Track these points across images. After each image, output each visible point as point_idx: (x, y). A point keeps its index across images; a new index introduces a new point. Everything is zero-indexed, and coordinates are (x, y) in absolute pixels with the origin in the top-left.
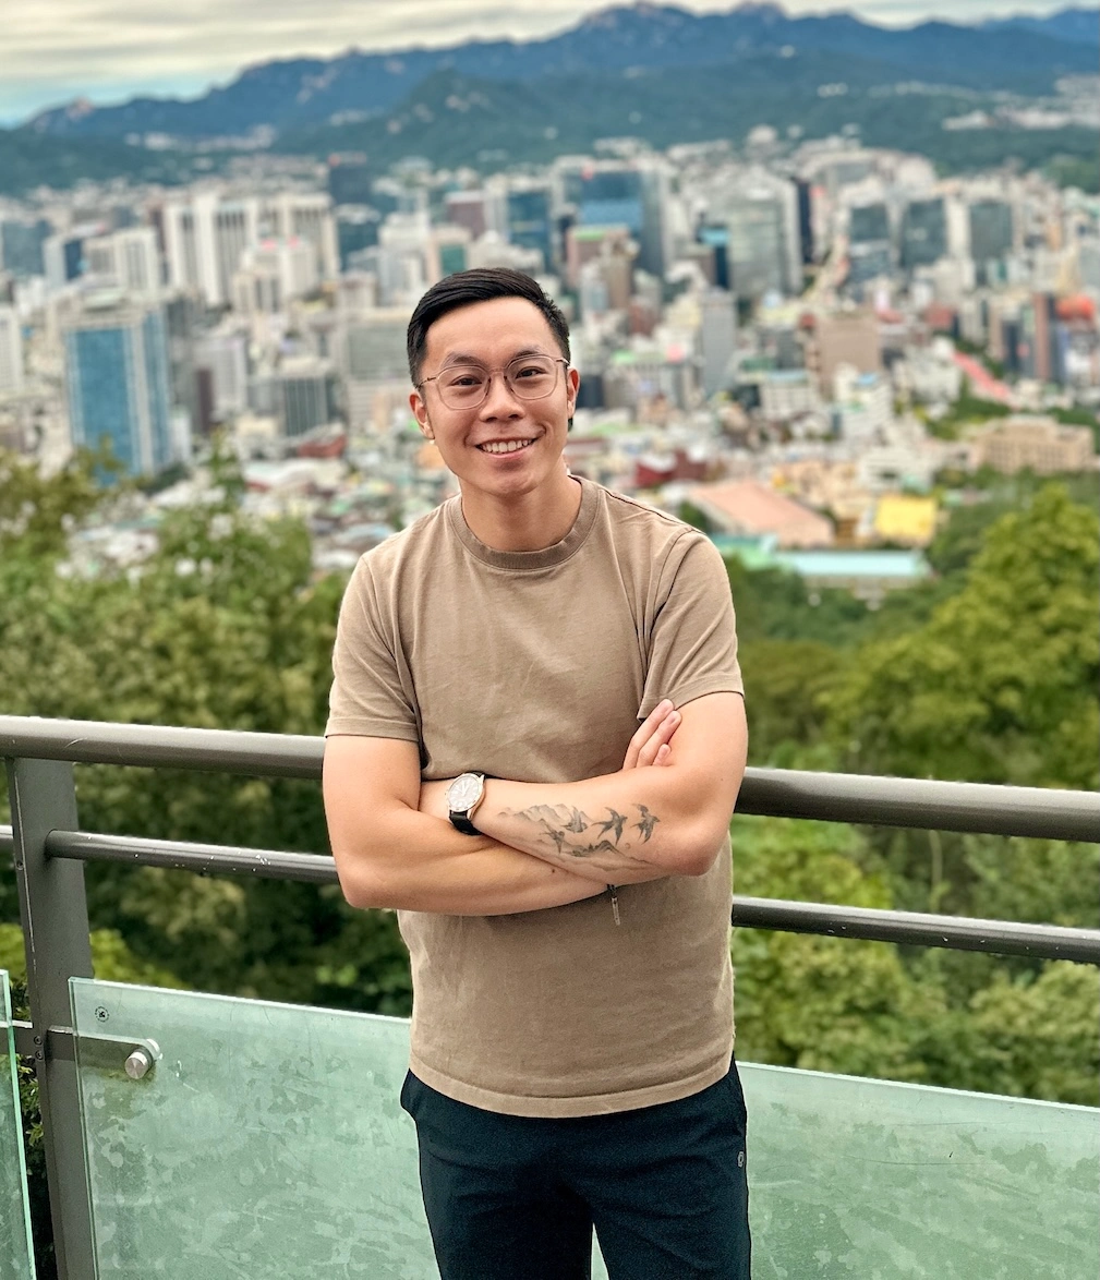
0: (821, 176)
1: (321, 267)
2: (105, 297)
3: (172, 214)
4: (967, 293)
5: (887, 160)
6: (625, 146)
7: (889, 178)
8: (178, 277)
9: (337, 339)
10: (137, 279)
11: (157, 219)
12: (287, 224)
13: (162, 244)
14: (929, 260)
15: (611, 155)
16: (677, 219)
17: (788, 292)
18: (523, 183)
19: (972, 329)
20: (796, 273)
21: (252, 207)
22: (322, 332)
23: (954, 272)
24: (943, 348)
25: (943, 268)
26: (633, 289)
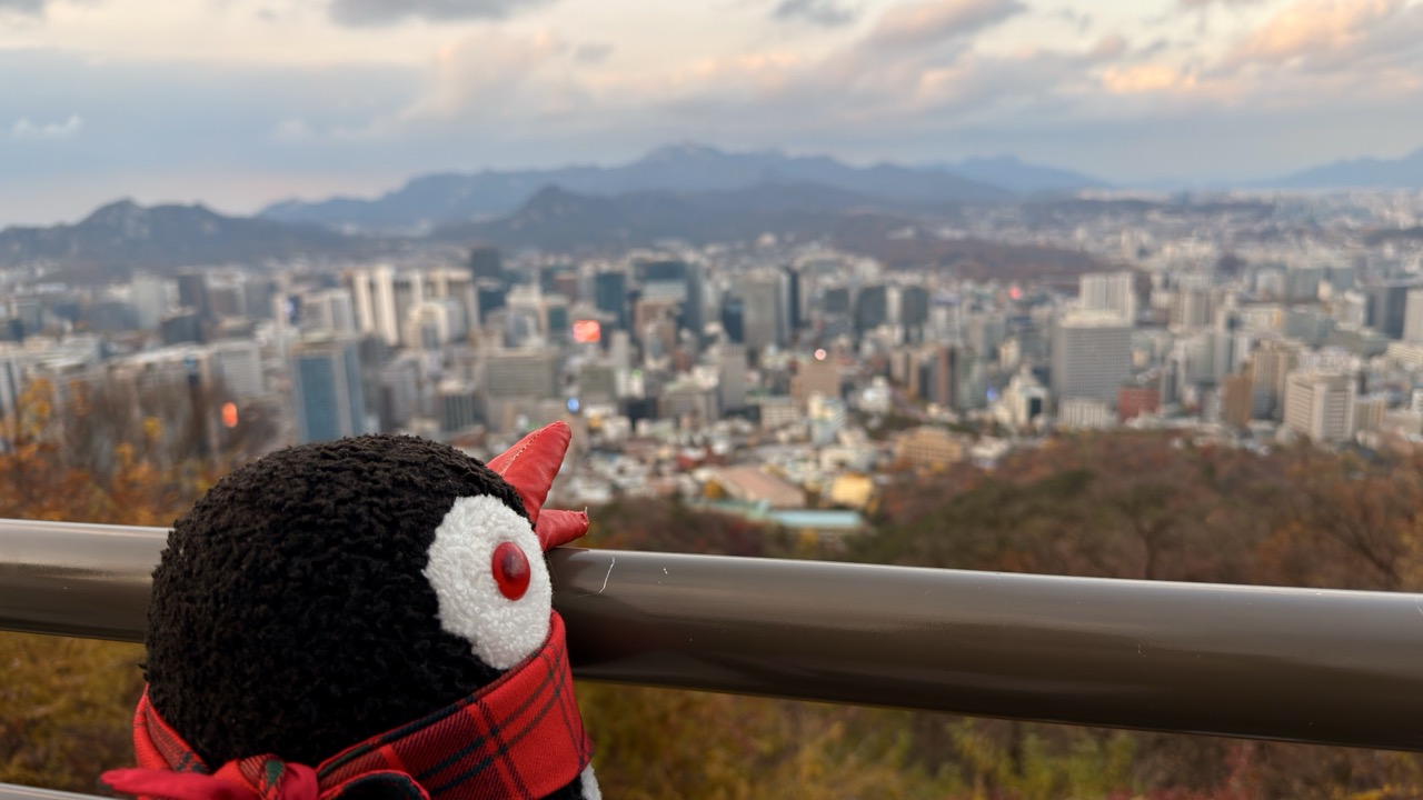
0: (806, 269)
1: (466, 320)
2: (317, 336)
3: (361, 280)
4: (898, 348)
5: (850, 259)
6: (675, 244)
7: (851, 270)
8: (367, 323)
9: (478, 368)
10: (338, 323)
11: (350, 284)
12: (442, 290)
13: (354, 300)
14: (874, 326)
15: (664, 249)
16: (710, 295)
17: (782, 345)
18: (605, 267)
19: (898, 371)
20: (787, 333)
21: (416, 277)
22: (468, 363)
23: (890, 334)
24: (880, 383)
25: (884, 332)
26: (679, 341)
